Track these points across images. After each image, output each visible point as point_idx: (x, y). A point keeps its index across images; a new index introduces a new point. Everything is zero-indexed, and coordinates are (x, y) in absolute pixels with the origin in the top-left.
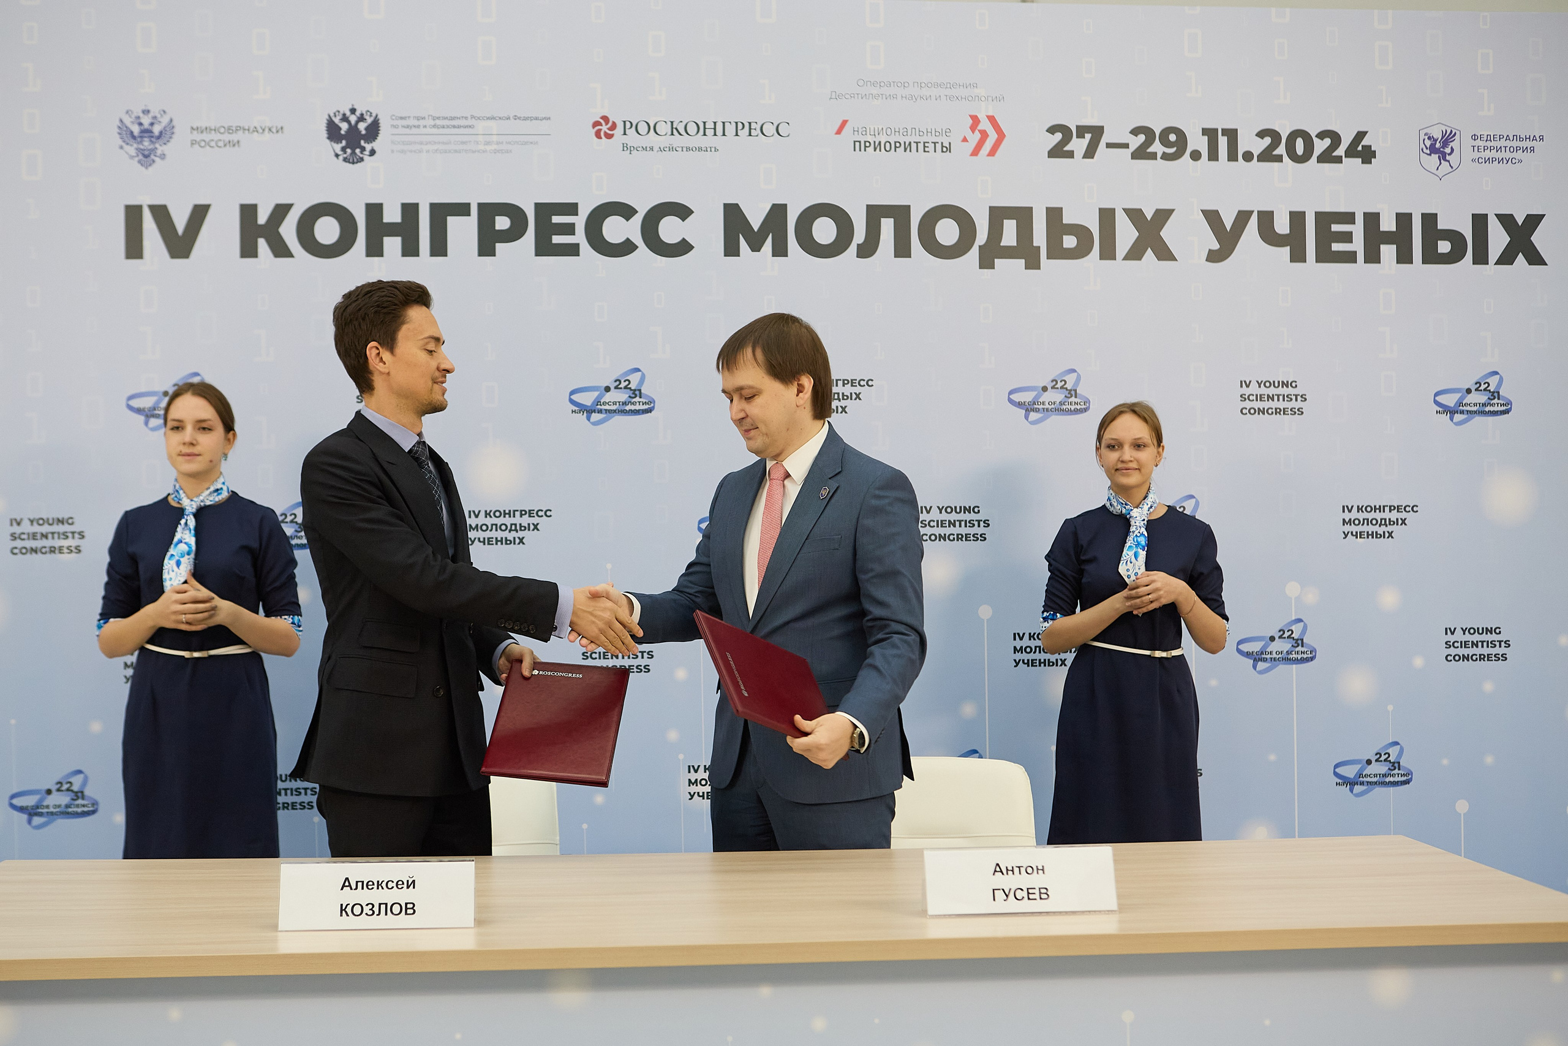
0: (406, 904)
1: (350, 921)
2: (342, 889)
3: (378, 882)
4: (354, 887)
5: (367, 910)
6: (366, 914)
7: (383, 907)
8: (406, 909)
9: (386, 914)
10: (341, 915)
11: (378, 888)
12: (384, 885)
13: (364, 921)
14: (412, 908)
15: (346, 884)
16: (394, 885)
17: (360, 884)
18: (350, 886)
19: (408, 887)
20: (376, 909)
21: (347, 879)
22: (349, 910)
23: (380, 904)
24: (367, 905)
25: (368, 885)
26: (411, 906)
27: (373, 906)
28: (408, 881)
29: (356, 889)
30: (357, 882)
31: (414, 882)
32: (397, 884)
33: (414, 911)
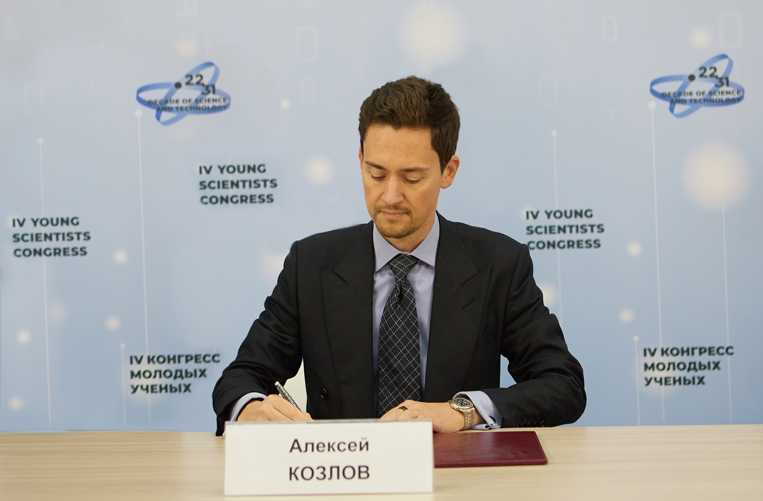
0: (360, 467)
1: (300, 486)
2: (291, 451)
3: (329, 444)
4: (303, 448)
5: (318, 473)
6: (318, 478)
7: (335, 471)
8: (360, 472)
9: (338, 478)
10: (291, 479)
11: (329, 450)
12: (335, 447)
13: (314, 486)
14: (366, 472)
15: (296, 445)
16: (346, 446)
17: (310, 447)
18: (299, 448)
19: (361, 449)
20: (327, 473)
21: (296, 441)
22: (298, 473)
23: (331, 468)
24: (318, 468)
25: (317, 447)
26: (365, 469)
27: (324, 469)
28: (361, 443)
29: (306, 450)
30: (307, 444)
31: (367, 444)
32: (349, 446)
33: (368, 475)
